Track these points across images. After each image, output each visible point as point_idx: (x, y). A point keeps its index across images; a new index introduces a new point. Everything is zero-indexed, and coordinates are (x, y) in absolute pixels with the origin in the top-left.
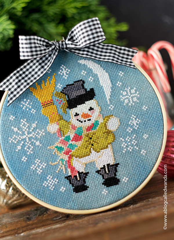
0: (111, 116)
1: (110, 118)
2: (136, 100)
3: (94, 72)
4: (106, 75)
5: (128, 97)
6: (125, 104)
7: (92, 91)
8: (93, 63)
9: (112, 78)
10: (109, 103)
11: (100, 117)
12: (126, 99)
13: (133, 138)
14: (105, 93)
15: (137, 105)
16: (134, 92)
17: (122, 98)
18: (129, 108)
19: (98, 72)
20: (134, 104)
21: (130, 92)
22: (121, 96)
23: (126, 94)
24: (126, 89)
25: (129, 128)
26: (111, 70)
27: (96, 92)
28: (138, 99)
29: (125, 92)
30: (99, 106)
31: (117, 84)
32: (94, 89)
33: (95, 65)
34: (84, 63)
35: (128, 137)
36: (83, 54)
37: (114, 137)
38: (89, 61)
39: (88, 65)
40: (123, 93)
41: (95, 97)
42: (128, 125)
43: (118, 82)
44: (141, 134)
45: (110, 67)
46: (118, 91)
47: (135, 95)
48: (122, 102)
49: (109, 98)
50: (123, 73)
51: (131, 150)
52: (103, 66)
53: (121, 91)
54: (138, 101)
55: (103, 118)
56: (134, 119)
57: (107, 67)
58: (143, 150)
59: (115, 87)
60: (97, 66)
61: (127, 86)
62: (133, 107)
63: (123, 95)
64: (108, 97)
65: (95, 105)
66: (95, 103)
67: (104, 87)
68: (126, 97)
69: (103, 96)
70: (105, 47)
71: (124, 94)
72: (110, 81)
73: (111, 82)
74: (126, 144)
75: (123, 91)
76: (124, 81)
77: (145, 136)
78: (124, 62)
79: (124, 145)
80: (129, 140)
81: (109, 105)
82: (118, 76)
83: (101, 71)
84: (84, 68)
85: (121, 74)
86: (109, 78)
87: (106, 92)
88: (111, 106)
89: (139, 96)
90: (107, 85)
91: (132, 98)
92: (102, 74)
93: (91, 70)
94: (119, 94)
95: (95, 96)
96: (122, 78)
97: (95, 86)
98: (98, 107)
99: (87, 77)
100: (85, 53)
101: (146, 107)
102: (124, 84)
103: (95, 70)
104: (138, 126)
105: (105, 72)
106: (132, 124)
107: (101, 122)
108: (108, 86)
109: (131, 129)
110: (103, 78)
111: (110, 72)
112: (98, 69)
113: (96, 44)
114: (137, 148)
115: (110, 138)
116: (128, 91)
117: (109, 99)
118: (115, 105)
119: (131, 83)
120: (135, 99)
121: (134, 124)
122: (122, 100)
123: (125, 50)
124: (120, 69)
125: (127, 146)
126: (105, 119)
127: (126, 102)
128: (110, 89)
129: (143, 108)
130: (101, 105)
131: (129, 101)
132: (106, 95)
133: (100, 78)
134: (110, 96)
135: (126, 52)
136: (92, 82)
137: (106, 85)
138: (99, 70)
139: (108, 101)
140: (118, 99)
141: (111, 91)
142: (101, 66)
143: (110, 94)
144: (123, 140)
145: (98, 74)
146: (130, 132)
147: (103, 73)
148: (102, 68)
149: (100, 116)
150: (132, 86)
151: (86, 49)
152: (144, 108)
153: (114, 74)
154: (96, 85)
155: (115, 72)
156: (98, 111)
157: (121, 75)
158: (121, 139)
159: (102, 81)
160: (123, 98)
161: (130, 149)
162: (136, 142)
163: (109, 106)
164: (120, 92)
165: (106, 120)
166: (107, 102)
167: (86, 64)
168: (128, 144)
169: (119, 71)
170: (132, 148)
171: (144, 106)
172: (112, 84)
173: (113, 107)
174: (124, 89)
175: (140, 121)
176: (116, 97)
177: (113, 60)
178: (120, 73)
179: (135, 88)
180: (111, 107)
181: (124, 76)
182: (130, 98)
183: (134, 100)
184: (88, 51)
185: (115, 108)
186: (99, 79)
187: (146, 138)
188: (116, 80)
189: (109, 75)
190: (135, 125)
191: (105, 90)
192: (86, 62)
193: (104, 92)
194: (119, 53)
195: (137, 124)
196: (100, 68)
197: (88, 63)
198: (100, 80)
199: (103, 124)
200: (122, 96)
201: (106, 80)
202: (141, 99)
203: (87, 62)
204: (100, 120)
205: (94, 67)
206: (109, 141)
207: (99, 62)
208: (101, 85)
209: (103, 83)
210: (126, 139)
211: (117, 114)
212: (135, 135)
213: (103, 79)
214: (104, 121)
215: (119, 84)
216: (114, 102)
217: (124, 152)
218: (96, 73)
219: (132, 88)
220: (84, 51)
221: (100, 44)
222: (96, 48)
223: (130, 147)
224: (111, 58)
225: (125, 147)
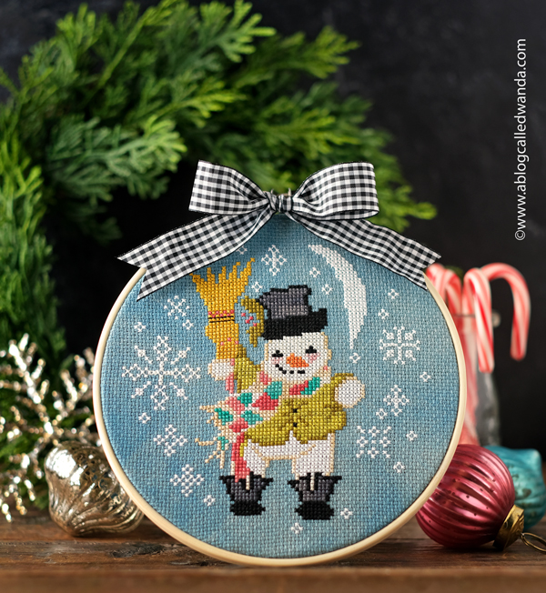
0: (350, 376)
2: (411, 356)
3: (336, 276)
4: (360, 290)
5: (396, 345)
6: (384, 358)
7: (322, 315)
8: (339, 258)
9: (371, 297)
10: (351, 347)
11: (325, 371)
12: (390, 348)
13: (385, 432)
14: (350, 326)
15: (410, 366)
16: (411, 339)
17: (382, 345)
18: (392, 369)
19: (344, 278)
20: (403, 363)
21: (403, 337)
22: (381, 341)
23: (392, 338)
24: (395, 328)
25: (381, 410)
26: (374, 280)
27: (331, 318)
28: (415, 354)
29: (392, 334)
30: (329, 348)
31: (379, 314)
33: (343, 262)
34: (320, 252)
35: (374, 428)
36: (323, 233)
37: (346, 420)
38: (332, 251)
39: (327, 259)
40: (386, 334)
42: (380, 404)
43: (383, 310)
44: (404, 428)
45: (373, 274)
46: (377, 328)
47: (411, 344)
48: (381, 352)
49: (356, 337)
50: (396, 294)
51: (373, 456)
52: (358, 269)
53: (384, 331)
54: (414, 359)
55: (331, 375)
56: (396, 393)
57: (366, 274)
58: (399, 463)
59: (372, 318)
60: (347, 266)
61: (398, 322)
62: (400, 369)
63: (386, 338)
64: (353, 335)
65: (322, 344)
66: (322, 340)
67: (350, 313)
68: (392, 344)
69: (344, 331)
70: (373, 231)
71: (388, 338)
72: (365, 303)
73: (368, 305)
74: (366, 442)
75: (389, 330)
76: (394, 311)
77: (411, 435)
78: (405, 271)
79: (361, 442)
80: (374, 435)
82: (386, 297)
83: (352, 279)
84: (318, 263)
85: (393, 294)
86: (364, 296)
87: (350, 323)
88: (355, 354)
89: (418, 349)
90: (357, 310)
91: (404, 349)
92: (352, 286)
93: (332, 270)
94: (377, 335)
95: (327, 325)
96: (393, 304)
97: (331, 307)
98: (326, 351)
99: (319, 283)
100: (329, 231)
101: (429, 377)
102: (394, 318)
103: (340, 272)
104: (400, 410)
105: (360, 282)
106: (389, 404)
107: (325, 382)
108: (358, 313)
109: (385, 414)
110: (353, 292)
111: (370, 284)
112: (347, 272)
113: (356, 219)
114: (388, 456)
115: (336, 421)
116: (398, 334)
117: (354, 341)
118: (363, 355)
119: (409, 319)
120: (409, 354)
121: (393, 405)
122: (381, 348)
123: (413, 246)
124: (392, 284)
125: (366, 446)
126: (335, 378)
127: (388, 355)
128: (362, 320)
129: (421, 376)
131: (396, 355)
132: (351, 330)
133: (345, 292)
134: (358, 335)
135: (415, 253)
136: (327, 297)
137: (354, 309)
138: (348, 275)
139: (351, 344)
140: (373, 344)
141: (362, 323)
142: (355, 267)
143: (359, 331)
144: (362, 431)
145: (344, 282)
146: (381, 418)
147: (356, 282)
148: (355, 272)
149: (327, 369)
150: (409, 325)
151: (332, 225)
152: (424, 377)
153: (378, 291)
154: (335, 304)
155: (382, 288)
156: (326, 358)
157: (393, 297)
158: (359, 427)
159: (349, 300)
160: (384, 345)
161: (373, 453)
162: (389, 442)
163: (350, 353)
164: (380, 331)
165: (336, 381)
166: (348, 344)
167: (324, 256)
168: (370, 442)
169: (389, 288)
170: (377, 452)
171: (425, 373)
172: (369, 311)
173: (359, 358)
174: (391, 328)
175: (408, 401)
176: (370, 340)
178: (390, 292)
179: (414, 332)
180: (355, 358)
181: (397, 301)
182: (399, 348)
183: (406, 356)
184: (335, 230)
185: (362, 361)
186: (343, 294)
187: (412, 439)
188: (379, 305)
189: (367, 291)
190: (396, 407)
191: (350, 320)
192: (324, 252)
193: (346, 323)
194: (400, 250)
195: (400, 406)
196: (351, 272)
197: (328, 255)
198: (345, 295)
199: (328, 389)
200: (383, 341)
201: (357, 299)
202: (421, 357)
203: (328, 252)
204: (325, 378)
205: (340, 266)
206: (331, 425)
207: (352, 258)
208: (346, 307)
209: (350, 303)
210: (370, 431)
211: (362, 375)
212: (389, 428)
213: (353, 296)
214: (332, 382)
215: (383, 314)
216: (363, 348)
217: (358, 456)
218: (340, 279)
219: (408, 330)
220: (326, 227)
221: (364, 222)
222: (353, 228)
223: (373, 449)
224: (380, 255)
225: (362, 445)
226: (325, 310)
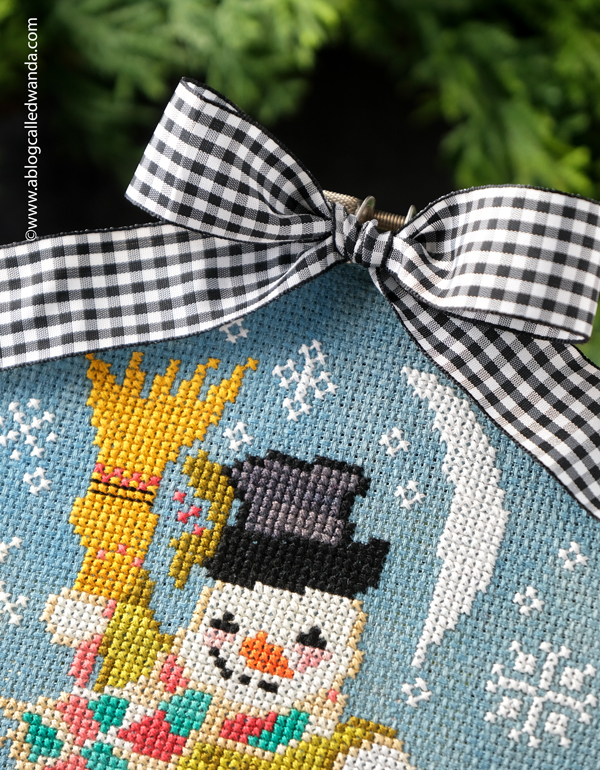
0: (385, 733)
2: (559, 729)
3: (445, 468)
4: (493, 519)
5: (531, 690)
6: (490, 716)
7: (374, 556)
8: (468, 424)
9: (514, 547)
10: (416, 662)
11: (329, 702)
12: (514, 693)
14: (432, 605)
15: (549, 758)
16: (576, 685)
17: (497, 679)
18: (500, 749)
19: (463, 480)
20: (534, 742)
21: (558, 671)
22: (497, 667)
23: (529, 669)
24: (544, 646)
26: (535, 506)
27: (393, 570)
28: (571, 730)
29: (531, 658)
30: (359, 646)
31: (518, 598)
32: (392, 549)
33: (475, 436)
34: (428, 393)
36: (442, 348)
38: (456, 400)
39: (439, 416)
40: (516, 655)
41: (370, 590)
43: (530, 591)
45: (540, 490)
46: (499, 630)
47: (570, 700)
48: (488, 696)
49: (436, 639)
50: (580, 558)
52: (506, 466)
53: (515, 645)
54: (564, 742)
55: (340, 717)
57: (522, 483)
59: (497, 602)
60: (481, 448)
61: (560, 631)
62: (519, 755)
63: (511, 666)
64: (432, 631)
65: (346, 630)
66: (349, 622)
67: (444, 573)
68: (523, 685)
69: (413, 614)
70: (576, 379)
71: (518, 666)
72: (492, 559)
73: (497, 565)
75: (526, 648)
76: (558, 601)
81: (413, 672)
82: (551, 558)
83: (481, 486)
84: (411, 419)
85: (571, 556)
86: (496, 541)
87: (437, 600)
88: (420, 682)
89: (585, 717)
90: (467, 570)
91: (547, 707)
92: (476, 503)
93: (437, 448)
94: (494, 650)
95: (377, 587)
96: (564, 583)
97: (405, 542)
98: (349, 651)
99: (395, 472)
100: (458, 348)
102: (553, 619)
103: (457, 460)
105: (498, 501)
107: (318, 730)
108: (464, 579)
110: (471, 522)
111: (523, 513)
112: (476, 466)
116: (548, 664)
117: (429, 646)
118: (438, 690)
119: (590, 631)
120: (556, 724)
122: (491, 686)
124: (579, 531)
126: (348, 729)
127: (502, 711)
128: (468, 600)
130: (370, 649)
131: (522, 716)
132: (432, 617)
133: (452, 516)
134: (445, 636)
136: (404, 513)
137: (458, 566)
138: (474, 474)
139: (419, 652)
140: (476, 671)
141: (466, 609)
142: (499, 459)
143: (451, 625)
145: (459, 488)
147: (488, 498)
148: (496, 471)
149: (335, 700)
150: (585, 648)
151: (475, 334)
153: (537, 537)
154: (416, 536)
155: (549, 531)
156: (342, 669)
157: (568, 565)
159: (455, 537)
160: (502, 680)
163: (408, 675)
164: (505, 643)
165: (346, 737)
166: (410, 651)
167: (432, 405)
169: (567, 536)
172: (495, 582)
173: (425, 695)
174: (536, 642)
176: (470, 658)
178: (567, 548)
179: (590, 670)
180: (415, 692)
181: (575, 578)
182: (537, 700)
183: (548, 726)
184: (475, 350)
185: (432, 707)
186: (445, 517)
188: (526, 573)
189: (509, 528)
191: (438, 590)
192: (437, 395)
193: (426, 595)
196: (486, 469)
198: (449, 524)
199: (321, 751)
200: (503, 671)
201: (474, 542)
202: (587, 741)
203: (447, 398)
204: (322, 720)
205: (463, 442)
208: (440, 552)
209: (454, 546)
211: (419, 741)
213: (468, 531)
214: (337, 735)
215: (528, 600)
216: (445, 672)
218: (453, 477)
219: (576, 660)
220: (458, 334)
222: (525, 356)
224: (564, 449)
226: (386, 546)
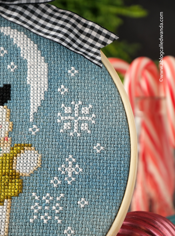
0: (28, 146)
1: (24, 149)
2: (86, 128)
3: (22, 55)
4: (43, 67)
5: (73, 118)
6: (61, 130)
7: (6, 90)
8: (25, 39)
9: (53, 74)
10: (31, 120)
11: (6, 141)
12: (67, 121)
13: (58, 199)
14: (31, 100)
15: (85, 138)
16: (87, 112)
17: (60, 118)
18: (68, 140)
19: (29, 57)
20: (79, 135)
21: (80, 111)
22: (59, 114)
23: (70, 112)
24: (73, 103)
25: (55, 178)
26: (56, 59)
27: (14, 93)
28: (90, 127)
29: (70, 108)
30: (10, 120)
31: (59, 90)
32: (12, 86)
33: (29, 42)
34: (9, 33)
35: (48, 195)
36: (10, 16)
37: (22, 187)
38: (19, 33)
39: (15, 39)
40: (64, 108)
41: (8, 101)
42: (55, 173)
43: (62, 86)
44: (76, 196)
45: (56, 54)
46: (56, 103)
47: (87, 118)
48: (59, 125)
49: (35, 111)
50: (76, 71)
51: (45, 221)
52: (42, 49)
53: (63, 105)
54: (89, 132)
55: (11, 145)
56: (70, 163)
57: (49, 53)
58: (69, 228)
59: (52, 93)
60: (32, 45)
61: (76, 97)
62: (75, 141)
63: (63, 113)
64: (33, 108)
65: (4, 116)
66: (4, 113)
67: (32, 89)
68: (69, 117)
69: (25, 105)
70: (57, 14)
71: (66, 112)
72: (46, 80)
73: (49, 81)
74: (39, 208)
75: (67, 105)
76: (73, 87)
77: (82, 203)
78: (84, 51)
79: (35, 208)
80: (47, 201)
81: (31, 124)
82: (66, 74)
83: (36, 57)
84: (5, 43)
85: (73, 72)
86: (46, 74)
87: (32, 98)
88: (34, 126)
89: (93, 122)
90: (39, 85)
91: (80, 122)
92: (36, 63)
93: (17, 50)
94: (56, 109)
95: (10, 100)
96: (73, 81)
97: (15, 83)
98: (7, 123)
99: (5, 61)
100: (15, 14)
101: (102, 148)
102: (73, 93)
103: (25, 51)
104: (73, 179)
105: (43, 61)
106: (63, 172)
107: (5, 151)
108: (39, 89)
109: (59, 182)
110: (36, 70)
111: (52, 62)
112: (32, 51)
113: (41, 3)
114: (59, 221)
115: (13, 188)
116: (76, 108)
117: (34, 114)
118: (41, 127)
119: (86, 94)
120: (84, 127)
121: (66, 174)
122: (59, 121)
123: (92, 28)
124: (73, 63)
125: (40, 212)
126: (15, 148)
127: (65, 128)
128: (42, 95)
129: (95, 148)
130: (14, 120)
131: (72, 128)
132: (32, 104)
133: (29, 70)
134: (38, 109)
135: (94, 34)
136: (12, 74)
137: (36, 85)
138: (32, 54)
139: (31, 116)
140: (52, 118)
141: (43, 98)
142: (39, 48)
143: (39, 105)
144: (36, 198)
145: (28, 60)
146: (55, 185)
147: (39, 61)
148: (39, 52)
149: (7, 140)
150: (86, 100)
151: (20, 9)
152: (98, 148)
153: (59, 69)
154: (19, 80)
155: (63, 66)
156: (7, 129)
157: (72, 74)
158: (34, 194)
159: (32, 76)
160: (62, 118)
161: (46, 218)
162: (61, 208)
163: (29, 125)
164: (59, 106)
165: (15, 151)
166: (28, 117)
167: (11, 37)
168: (43, 208)
169: (69, 66)
170: (49, 218)
171: (98, 144)
172: (50, 87)
173: (37, 130)
174: (69, 102)
175: (81, 170)
176: (49, 114)
177: (62, 40)
178: (70, 69)
179: (90, 106)
180: (34, 130)
181: (76, 78)
182: (76, 121)
183: (82, 128)
184: (21, 13)
185: (41, 133)
186: (26, 71)
187: (82, 206)
188: (59, 81)
189: (49, 69)
190: (70, 175)
191: (31, 95)
192: (12, 33)
193: (28, 98)
194: (81, 31)
195: (73, 175)
196: (36, 52)
197: (15, 36)
198: (28, 73)
199: (8, 158)
200: (61, 115)
201: (39, 76)
202: (96, 129)
203: (16, 33)
204: (5, 148)
205: (25, 45)
206: (8, 192)
207: (37, 39)
208: (28, 83)
209: (32, 79)
210: (44, 198)
211: (40, 146)
212: (62, 195)
213: (36, 73)
214: (12, 151)
215: (62, 90)
216: (42, 121)
217: (31, 220)
218: (25, 57)
219: (85, 104)
220: (14, 10)
221: (49, 6)
222: (38, 11)
223: (46, 214)
224: (61, 35)
225: (35, 211)
226: (9, 86)
